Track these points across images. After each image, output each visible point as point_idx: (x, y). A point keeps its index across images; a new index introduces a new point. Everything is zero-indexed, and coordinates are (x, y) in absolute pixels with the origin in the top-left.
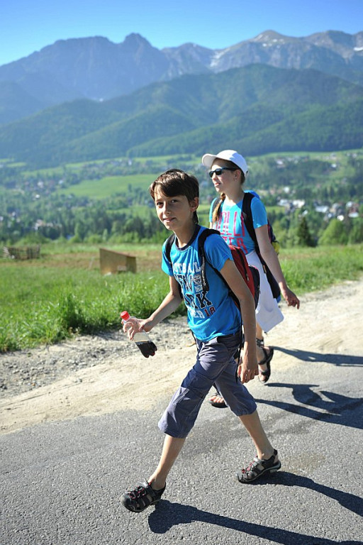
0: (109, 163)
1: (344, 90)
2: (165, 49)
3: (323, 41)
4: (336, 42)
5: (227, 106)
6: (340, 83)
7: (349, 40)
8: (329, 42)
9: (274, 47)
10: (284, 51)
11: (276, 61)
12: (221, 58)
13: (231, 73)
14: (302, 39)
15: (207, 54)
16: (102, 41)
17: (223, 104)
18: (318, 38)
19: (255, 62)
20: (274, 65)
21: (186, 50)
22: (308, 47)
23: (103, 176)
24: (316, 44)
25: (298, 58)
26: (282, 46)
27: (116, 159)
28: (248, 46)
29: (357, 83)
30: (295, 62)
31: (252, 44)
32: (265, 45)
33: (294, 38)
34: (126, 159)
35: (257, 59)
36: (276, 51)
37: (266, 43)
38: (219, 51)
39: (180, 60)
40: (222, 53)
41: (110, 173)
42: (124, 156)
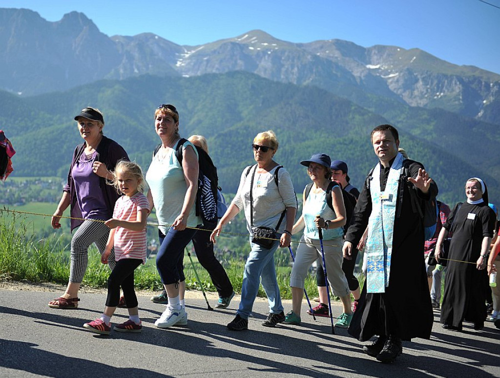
0: (34, 183)
1: (357, 117)
2: (116, 37)
3: (327, 52)
4: (344, 54)
5: (200, 122)
6: (353, 108)
7: (361, 54)
8: (337, 54)
9: (265, 52)
10: (276, 58)
11: (265, 70)
12: (190, 58)
13: (206, 79)
14: (300, 45)
15: (173, 50)
16: (30, 16)
17: (195, 119)
18: (322, 47)
19: (237, 69)
20: (262, 75)
21: (144, 41)
22: (309, 57)
23: (29, 200)
24: (318, 54)
25: (296, 69)
26: (275, 52)
27: (43, 179)
28: (229, 47)
29: (372, 109)
30: (291, 75)
31: (234, 44)
32: (251, 48)
33: (290, 44)
34: (58, 179)
35: (241, 65)
36: (266, 57)
37: (253, 45)
38: (189, 48)
39: (137, 55)
40: (193, 52)
41: (37, 198)
42: (55, 175)
